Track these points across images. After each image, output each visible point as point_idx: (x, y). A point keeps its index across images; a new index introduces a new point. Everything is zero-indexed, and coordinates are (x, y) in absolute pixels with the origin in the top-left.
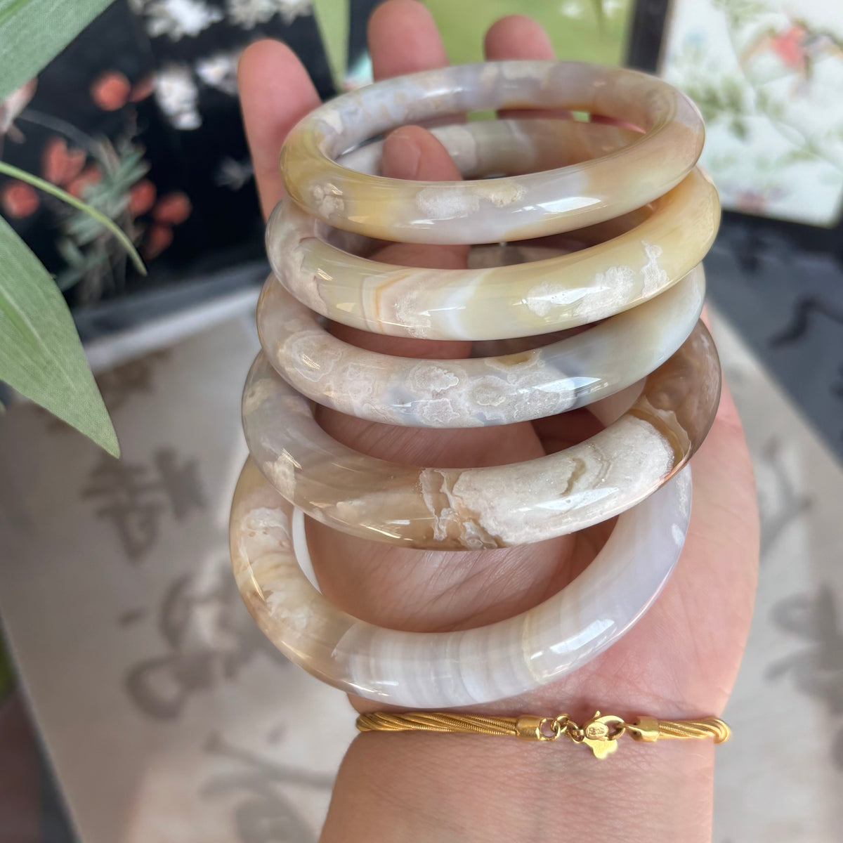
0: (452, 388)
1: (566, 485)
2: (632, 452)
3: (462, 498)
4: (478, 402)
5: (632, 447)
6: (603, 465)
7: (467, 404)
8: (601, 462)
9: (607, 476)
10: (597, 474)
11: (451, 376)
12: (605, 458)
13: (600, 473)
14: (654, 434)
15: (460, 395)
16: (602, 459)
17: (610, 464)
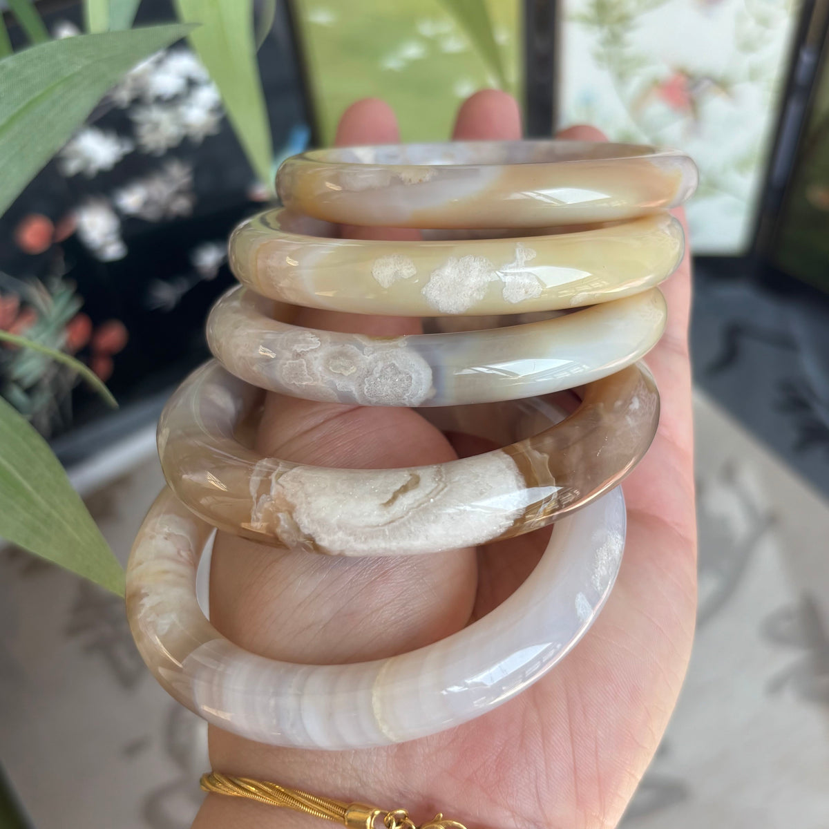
0: (312, 350)
1: (389, 496)
2: (476, 481)
3: (283, 487)
4: (331, 368)
5: (478, 476)
6: (438, 485)
7: (320, 369)
8: (437, 482)
9: (438, 497)
10: (427, 492)
11: (315, 340)
12: (443, 479)
13: (431, 493)
14: (510, 469)
15: (316, 358)
16: (440, 480)
17: (446, 486)
